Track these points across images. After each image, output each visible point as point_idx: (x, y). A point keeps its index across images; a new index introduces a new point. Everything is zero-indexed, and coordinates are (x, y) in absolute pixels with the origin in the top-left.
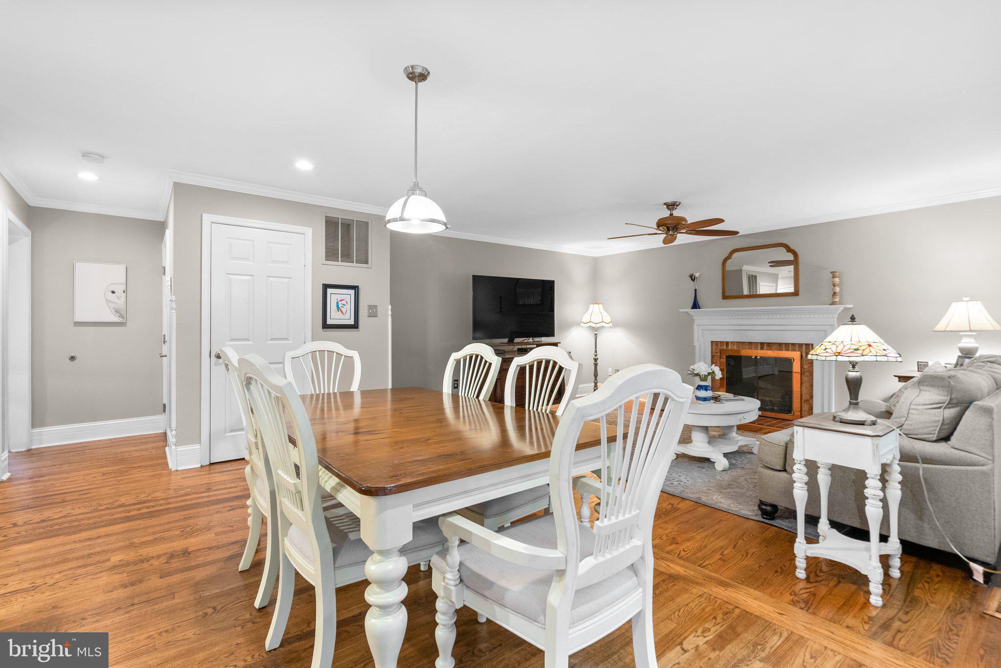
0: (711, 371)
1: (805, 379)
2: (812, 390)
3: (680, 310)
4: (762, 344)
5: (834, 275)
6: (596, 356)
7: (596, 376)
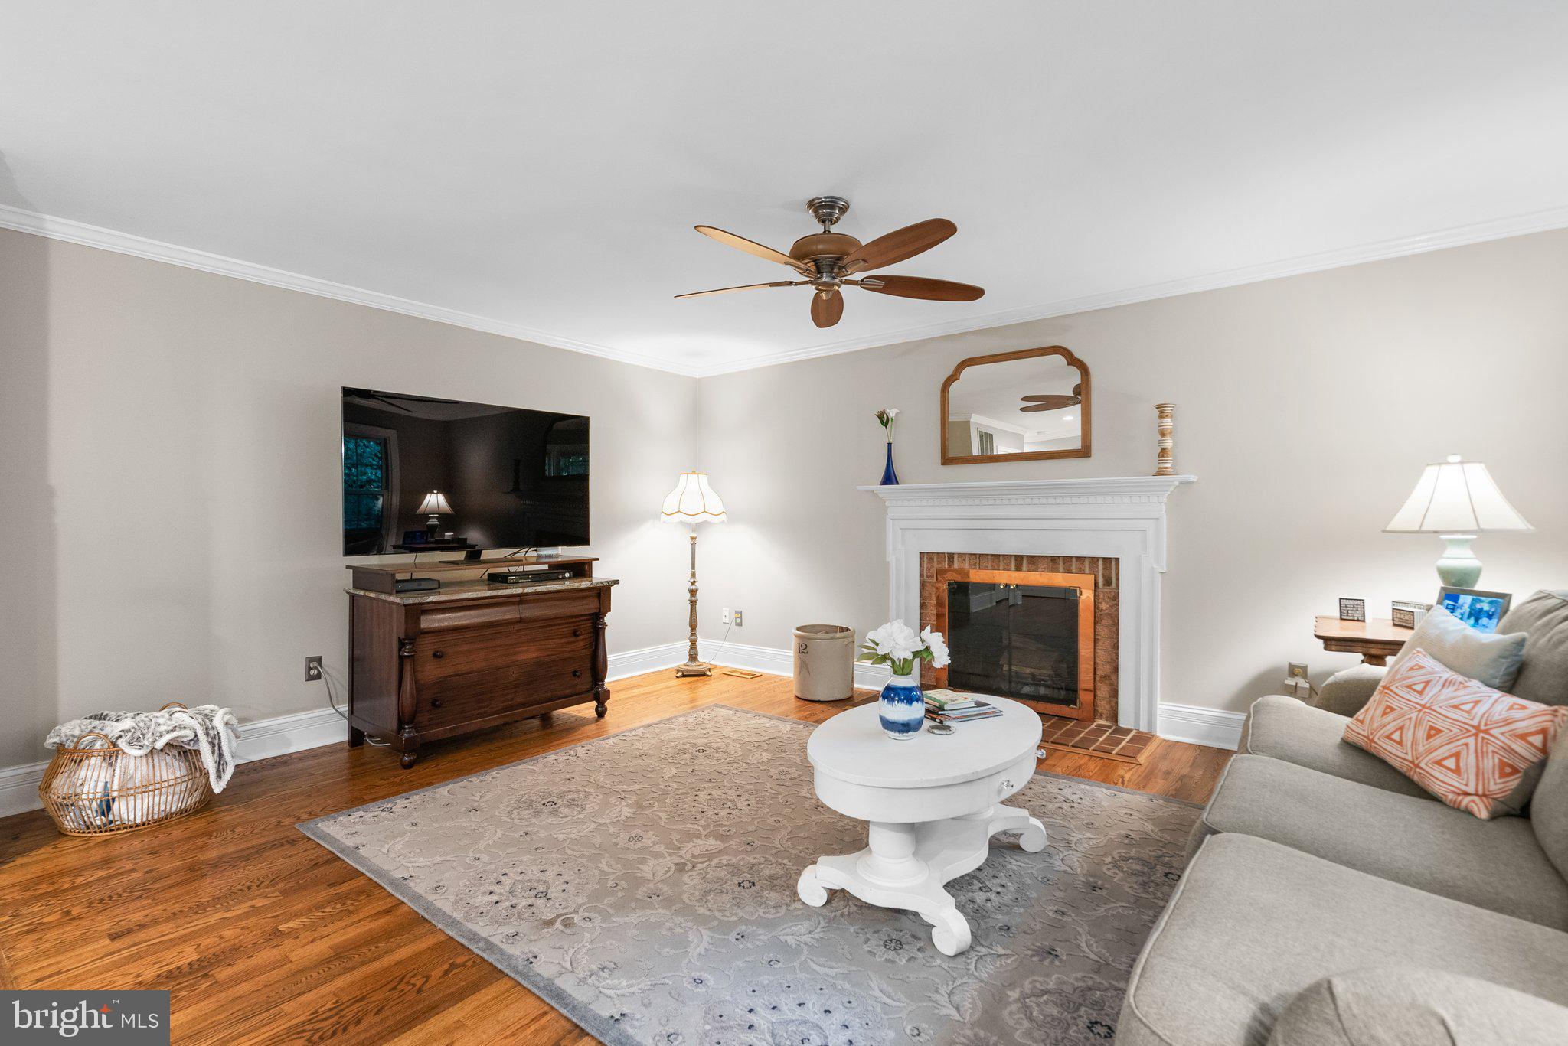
0: (922, 648)
1: (1103, 632)
2: (1117, 654)
3: (859, 487)
4: (1019, 558)
5: (1162, 412)
6: (693, 583)
7: (693, 626)
